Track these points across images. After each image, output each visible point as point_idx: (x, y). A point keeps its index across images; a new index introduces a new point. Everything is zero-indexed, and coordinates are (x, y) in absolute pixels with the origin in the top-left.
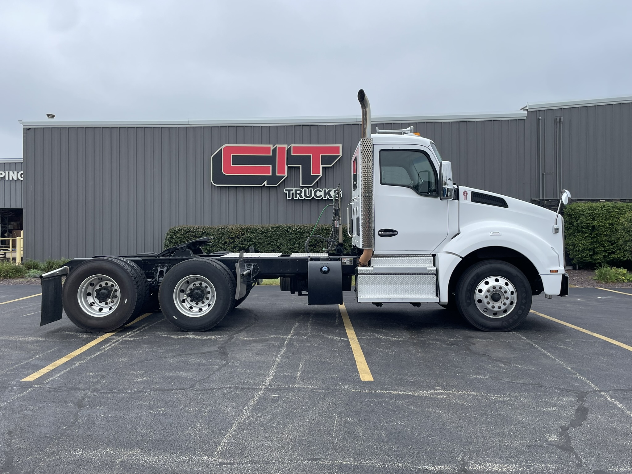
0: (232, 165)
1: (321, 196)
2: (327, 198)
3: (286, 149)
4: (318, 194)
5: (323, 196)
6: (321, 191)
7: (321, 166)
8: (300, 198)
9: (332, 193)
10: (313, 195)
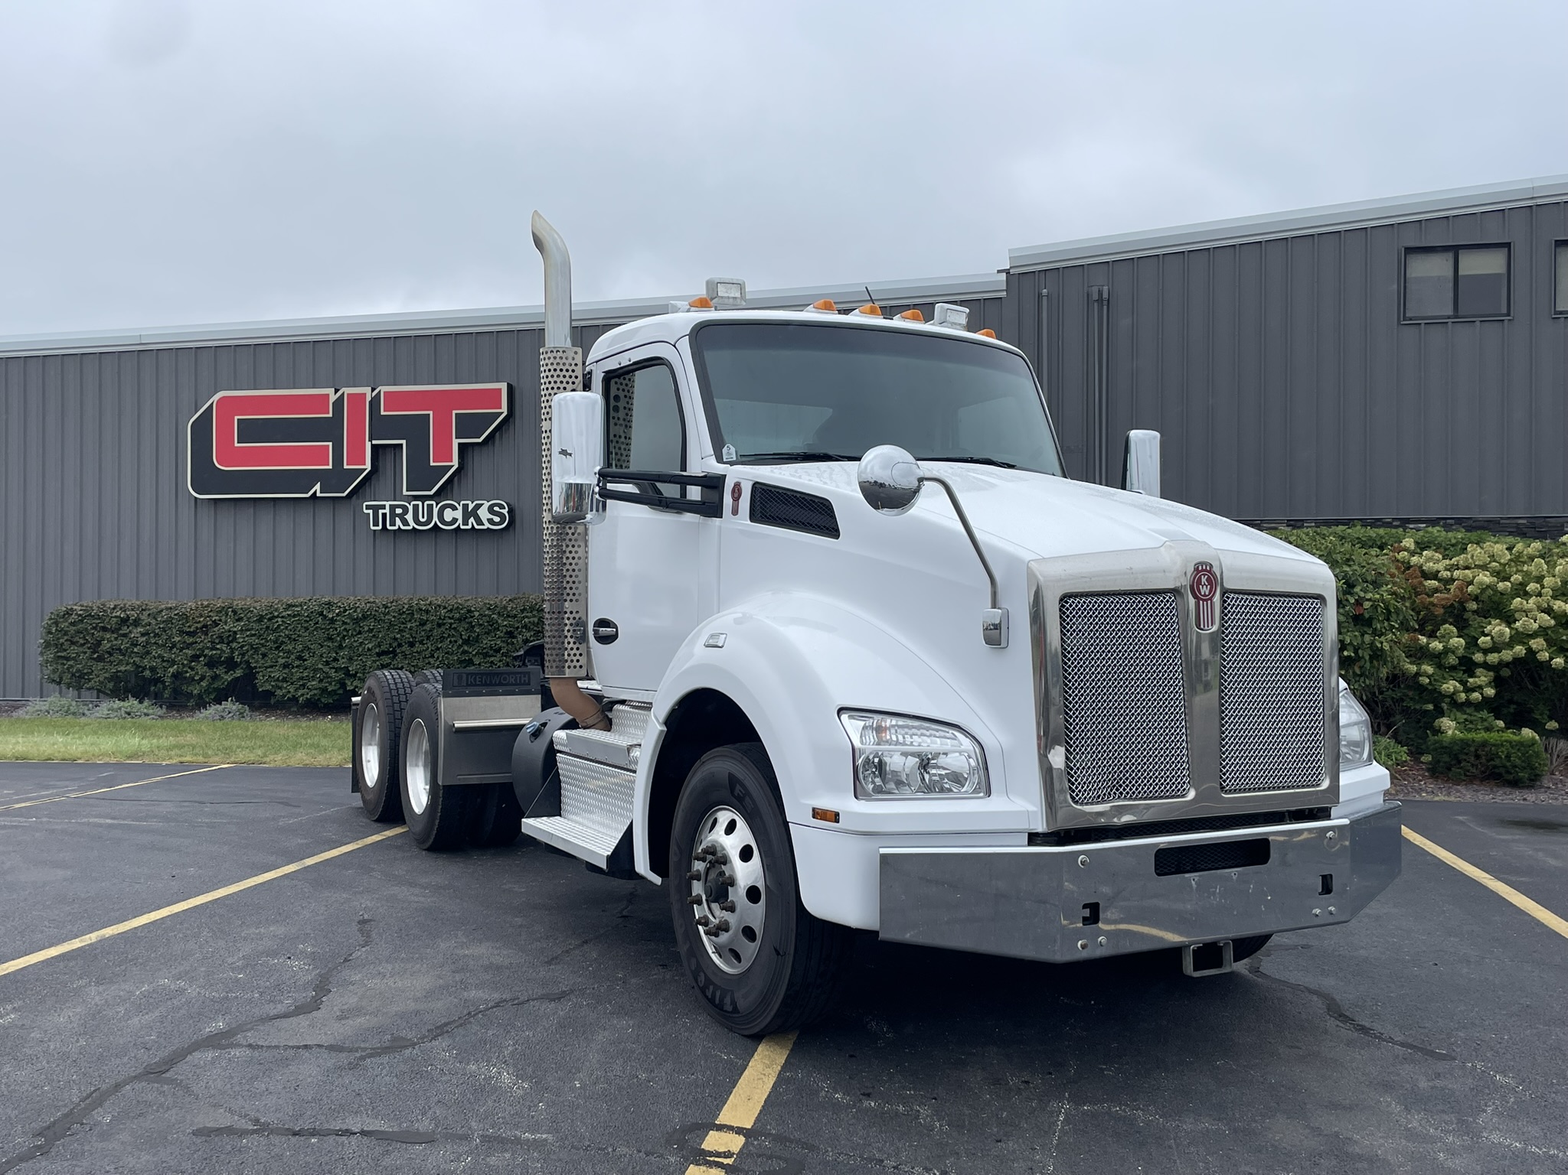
0: (236, 445)
1: (455, 520)
2: (470, 527)
3: (368, 399)
4: (448, 515)
5: (460, 521)
6: (454, 508)
7: (456, 442)
8: (402, 527)
9: (484, 513)
10: (435, 519)
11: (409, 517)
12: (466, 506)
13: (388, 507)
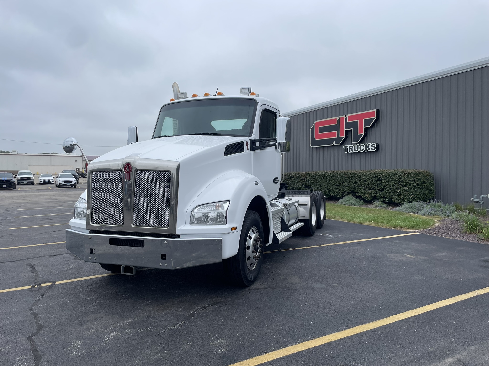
0: (319, 134)
1: (363, 149)
2: (367, 151)
3: (345, 118)
4: (362, 148)
5: (365, 149)
6: (363, 146)
7: (364, 127)
8: (352, 152)
9: (370, 147)
10: (359, 149)
11: (353, 149)
12: (366, 145)
13: (349, 147)
